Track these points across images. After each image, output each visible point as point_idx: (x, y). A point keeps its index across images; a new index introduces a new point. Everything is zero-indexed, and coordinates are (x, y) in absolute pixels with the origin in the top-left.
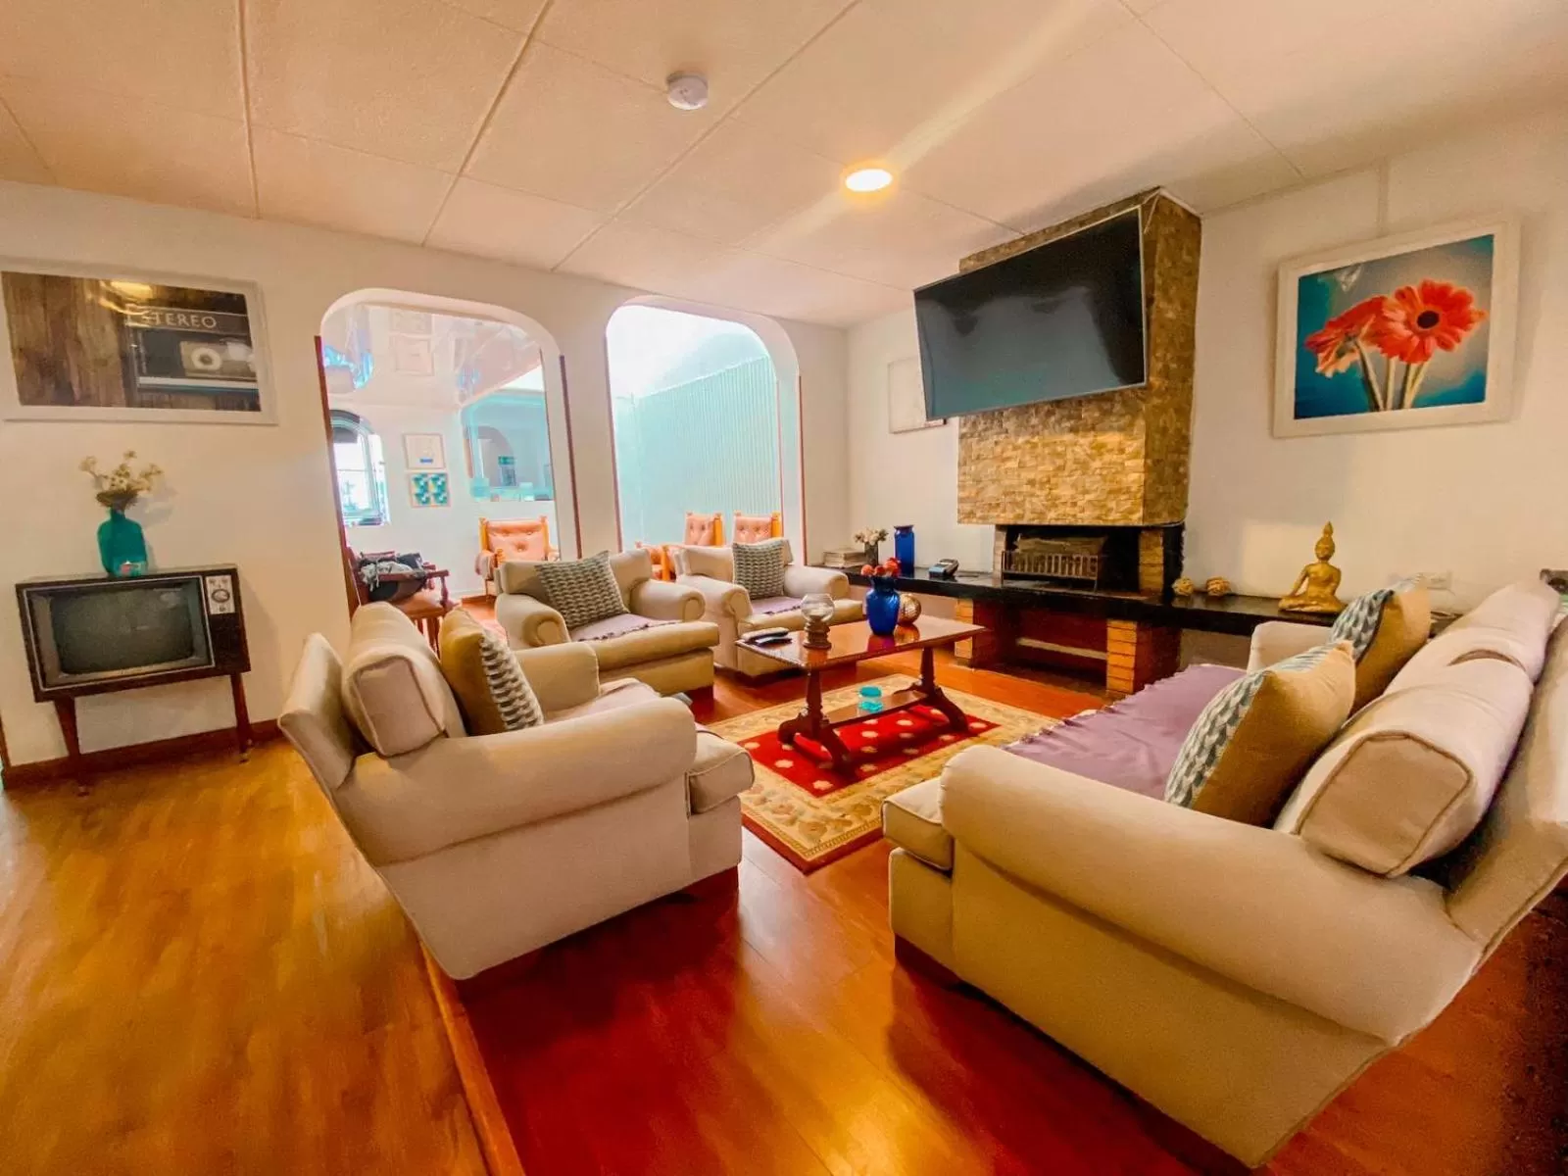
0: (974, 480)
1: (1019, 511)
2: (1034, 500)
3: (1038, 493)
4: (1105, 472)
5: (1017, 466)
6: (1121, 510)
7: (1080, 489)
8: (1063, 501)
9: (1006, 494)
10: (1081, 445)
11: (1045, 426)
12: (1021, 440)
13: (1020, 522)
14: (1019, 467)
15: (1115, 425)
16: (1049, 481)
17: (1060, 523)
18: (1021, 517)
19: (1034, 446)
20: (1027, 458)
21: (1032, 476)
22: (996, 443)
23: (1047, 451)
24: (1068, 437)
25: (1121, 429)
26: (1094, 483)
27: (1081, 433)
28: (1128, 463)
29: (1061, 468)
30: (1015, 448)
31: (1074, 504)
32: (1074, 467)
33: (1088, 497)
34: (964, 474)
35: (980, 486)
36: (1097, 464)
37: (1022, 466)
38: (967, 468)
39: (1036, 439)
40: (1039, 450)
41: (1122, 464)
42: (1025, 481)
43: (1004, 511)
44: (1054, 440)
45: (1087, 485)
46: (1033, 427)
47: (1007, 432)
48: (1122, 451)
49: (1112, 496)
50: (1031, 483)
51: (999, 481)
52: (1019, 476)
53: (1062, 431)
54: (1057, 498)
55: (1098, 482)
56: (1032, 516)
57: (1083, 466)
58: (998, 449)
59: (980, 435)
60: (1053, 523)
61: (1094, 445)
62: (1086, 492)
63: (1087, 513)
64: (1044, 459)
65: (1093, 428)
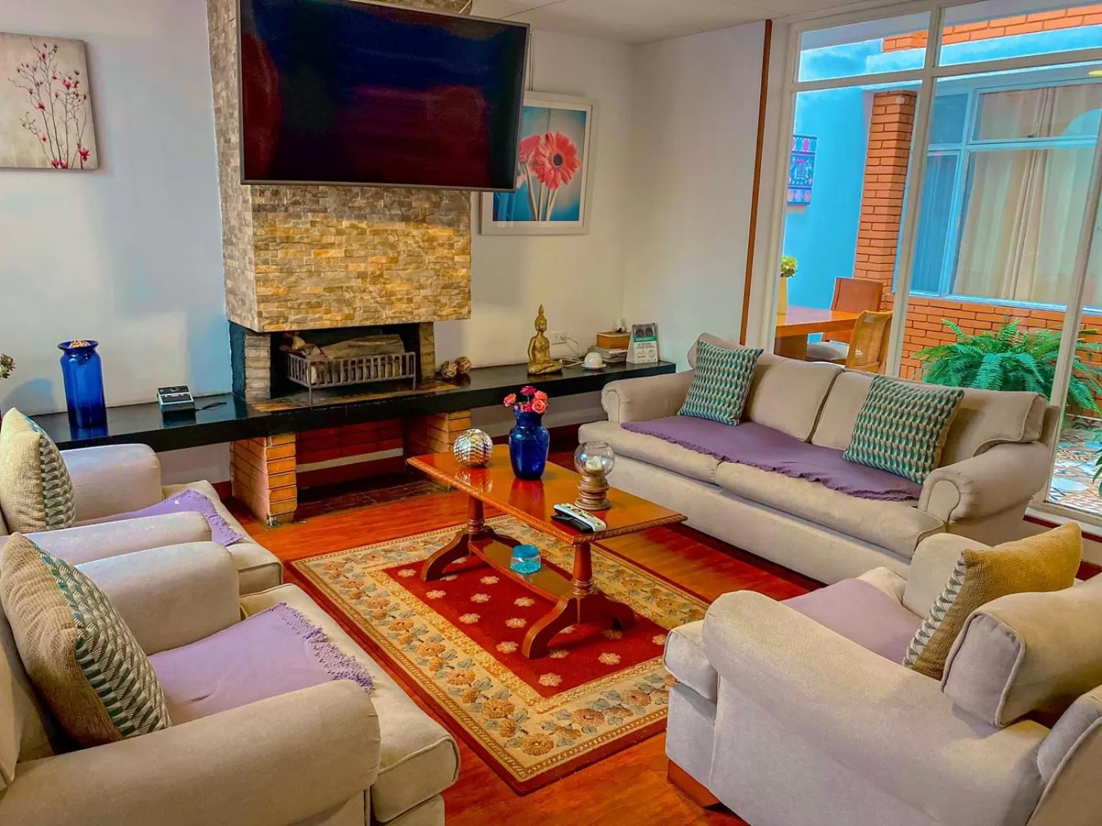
0: (281, 271)
1: (347, 311)
2: (367, 297)
3: (371, 288)
4: (438, 267)
5: (343, 255)
6: (454, 304)
7: (416, 284)
8: (399, 297)
9: (330, 290)
10: (414, 236)
11: (374, 210)
12: (345, 224)
13: (350, 324)
14: (346, 256)
15: (445, 219)
16: (381, 275)
17: (396, 322)
18: (350, 317)
19: (362, 232)
20: (355, 246)
21: (362, 267)
22: (313, 223)
23: (377, 239)
24: (400, 226)
25: (450, 224)
26: (428, 278)
27: (412, 224)
28: (457, 258)
29: (394, 260)
30: (340, 233)
31: (410, 300)
32: (409, 259)
33: (423, 292)
34: (265, 262)
35: (293, 279)
36: (429, 258)
37: (349, 255)
38: (268, 255)
39: (364, 225)
40: (369, 237)
41: (453, 259)
42: (355, 274)
43: (328, 312)
44: (385, 228)
45: (423, 279)
46: (360, 208)
47: (325, 210)
48: (451, 246)
49: (444, 291)
50: (362, 276)
51: (319, 273)
52: (346, 267)
53: (392, 219)
54: (392, 294)
55: (431, 277)
56: (365, 315)
57: (415, 259)
58: (316, 232)
59: (286, 210)
60: (389, 322)
61: (426, 238)
62: (421, 287)
63: (423, 310)
64: (375, 248)
65: (423, 221)
